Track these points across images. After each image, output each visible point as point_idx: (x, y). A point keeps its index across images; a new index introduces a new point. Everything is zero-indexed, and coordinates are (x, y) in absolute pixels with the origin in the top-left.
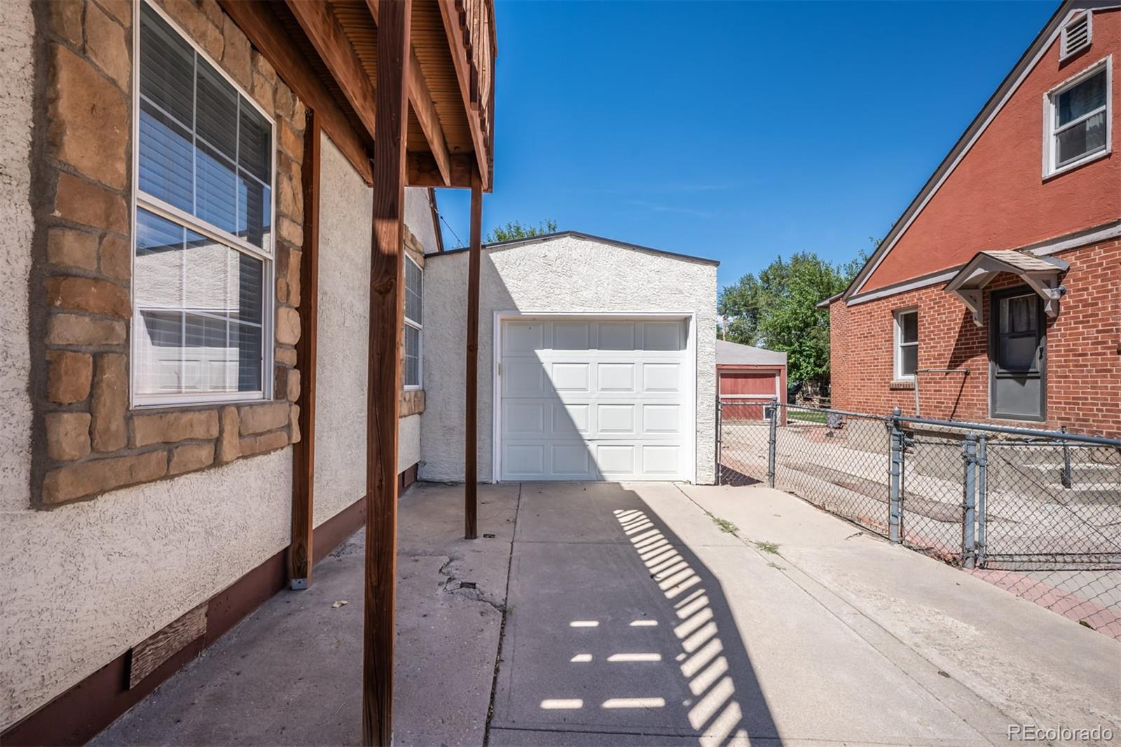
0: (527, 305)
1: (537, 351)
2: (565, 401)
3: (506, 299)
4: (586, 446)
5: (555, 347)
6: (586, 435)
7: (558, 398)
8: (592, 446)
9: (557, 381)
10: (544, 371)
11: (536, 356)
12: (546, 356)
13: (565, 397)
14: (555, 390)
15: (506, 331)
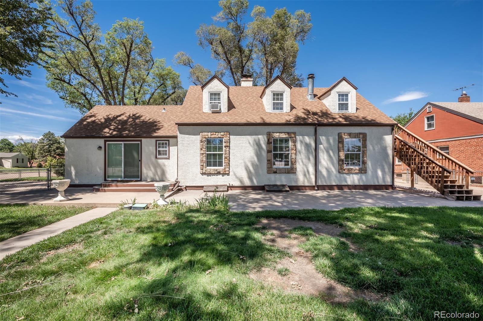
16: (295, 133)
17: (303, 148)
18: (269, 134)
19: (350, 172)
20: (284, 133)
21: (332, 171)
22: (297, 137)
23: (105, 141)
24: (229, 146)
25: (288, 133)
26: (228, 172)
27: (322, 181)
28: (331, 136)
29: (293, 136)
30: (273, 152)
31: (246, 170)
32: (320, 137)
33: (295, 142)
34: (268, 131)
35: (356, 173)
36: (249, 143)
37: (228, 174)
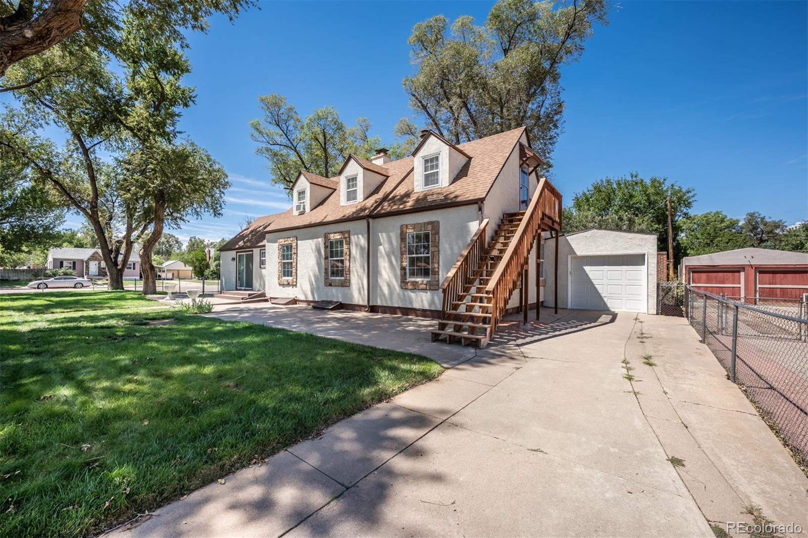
0: (579, 253)
1: (584, 267)
2: (595, 283)
3: (572, 251)
4: (603, 299)
5: (591, 265)
6: (602, 295)
7: (592, 283)
8: (605, 299)
9: (591, 277)
10: (587, 274)
11: (583, 269)
12: (587, 268)
13: (595, 282)
14: (591, 280)
15: (573, 260)
16: (349, 232)
17: (358, 252)
18: (326, 237)
19: (415, 287)
20: (338, 233)
21: (395, 289)
22: (352, 237)
23: (237, 252)
24: (297, 253)
25: (341, 232)
26: (295, 284)
27: (381, 300)
28: (392, 232)
29: (346, 235)
30: (330, 259)
31: (310, 282)
32: (380, 234)
33: (349, 243)
34: (326, 231)
35: (422, 289)
36: (312, 249)
37: (296, 286)
